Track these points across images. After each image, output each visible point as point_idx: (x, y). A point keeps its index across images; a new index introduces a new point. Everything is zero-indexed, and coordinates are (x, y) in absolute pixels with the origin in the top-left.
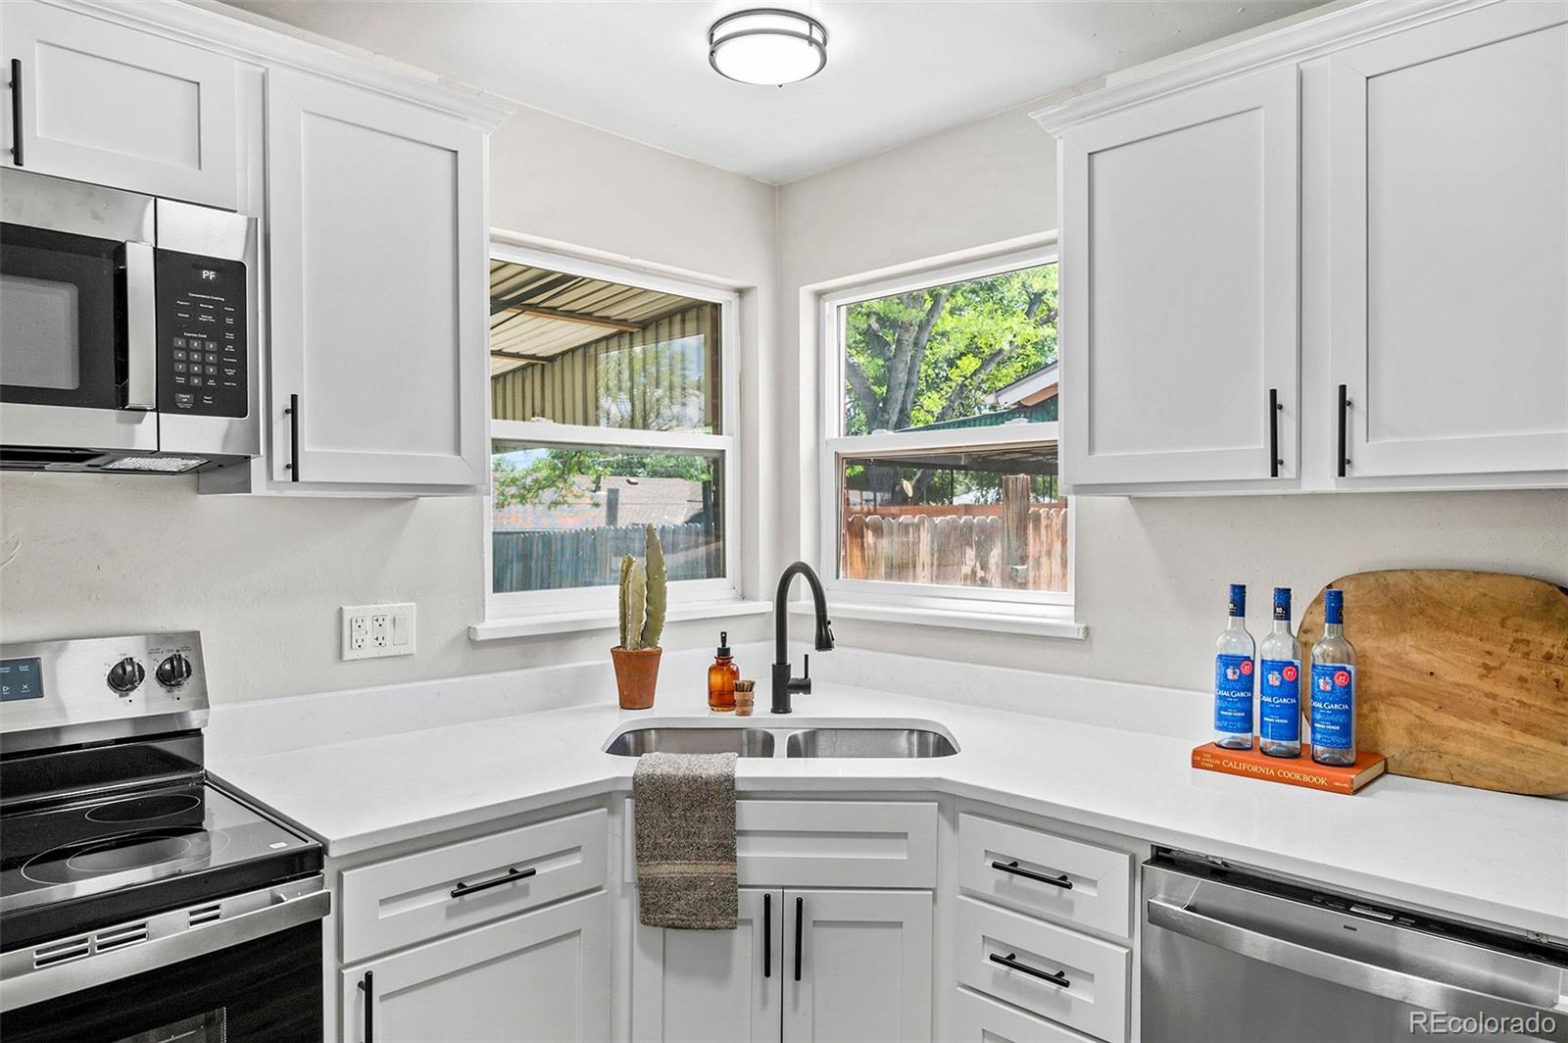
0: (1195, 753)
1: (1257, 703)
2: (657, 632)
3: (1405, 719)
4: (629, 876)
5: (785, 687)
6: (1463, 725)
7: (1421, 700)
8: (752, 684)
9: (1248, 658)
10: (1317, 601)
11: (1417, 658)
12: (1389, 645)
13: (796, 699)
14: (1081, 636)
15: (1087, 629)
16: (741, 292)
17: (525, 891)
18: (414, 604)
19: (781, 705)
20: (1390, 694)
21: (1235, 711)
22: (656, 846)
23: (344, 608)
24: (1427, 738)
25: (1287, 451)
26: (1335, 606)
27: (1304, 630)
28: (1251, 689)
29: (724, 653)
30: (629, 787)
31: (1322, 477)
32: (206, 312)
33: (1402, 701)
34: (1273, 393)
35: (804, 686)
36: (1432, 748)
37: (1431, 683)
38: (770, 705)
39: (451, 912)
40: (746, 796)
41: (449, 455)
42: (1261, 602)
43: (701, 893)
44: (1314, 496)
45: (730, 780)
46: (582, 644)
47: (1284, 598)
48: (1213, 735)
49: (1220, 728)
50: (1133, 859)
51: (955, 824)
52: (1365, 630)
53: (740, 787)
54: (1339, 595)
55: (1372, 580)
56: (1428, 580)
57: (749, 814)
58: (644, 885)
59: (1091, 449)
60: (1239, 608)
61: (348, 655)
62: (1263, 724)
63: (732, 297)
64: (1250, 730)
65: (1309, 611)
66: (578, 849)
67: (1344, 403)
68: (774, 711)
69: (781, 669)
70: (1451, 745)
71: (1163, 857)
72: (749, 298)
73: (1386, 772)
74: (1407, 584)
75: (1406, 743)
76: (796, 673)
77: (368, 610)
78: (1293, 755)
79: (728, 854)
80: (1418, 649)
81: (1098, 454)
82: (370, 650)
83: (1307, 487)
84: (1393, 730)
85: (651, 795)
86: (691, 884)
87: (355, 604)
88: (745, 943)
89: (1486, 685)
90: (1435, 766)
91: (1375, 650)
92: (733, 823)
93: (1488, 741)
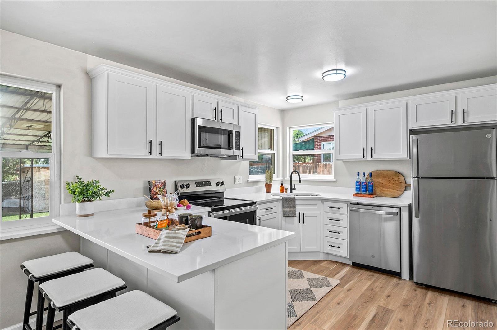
0: (353, 194)
1: (361, 187)
2: (272, 181)
3: (379, 189)
4: (281, 210)
5: (292, 189)
6: (386, 189)
7: (381, 187)
8: (287, 189)
9: (360, 182)
10: (368, 175)
11: (381, 181)
12: (378, 180)
13: (293, 191)
14: (335, 181)
15: (336, 180)
16: (277, 128)
17: (271, 211)
18: (241, 176)
19: (291, 192)
20: (378, 186)
21: (358, 189)
22: (285, 206)
23: (234, 176)
24: (382, 191)
25: (365, 155)
26: (371, 175)
27: (367, 178)
28: (360, 186)
29: (282, 184)
30: (282, 199)
31: (369, 158)
32: (237, 138)
33: (379, 187)
34: (363, 148)
35: (295, 189)
36: (383, 193)
37: (382, 184)
38: (289, 192)
39: (266, 212)
40: (297, 200)
41: (254, 155)
42: (362, 175)
43: (291, 212)
44: (368, 161)
45: (295, 198)
46: (260, 183)
47: (364, 174)
48: (355, 192)
49: (356, 191)
50: (348, 204)
51: (323, 203)
52: (374, 178)
53: (296, 199)
54: (371, 173)
55: (375, 172)
56: (382, 171)
57: (297, 202)
58: (283, 212)
59: (339, 154)
60: (359, 175)
61: (235, 183)
62: (362, 190)
63: (276, 128)
64: (360, 191)
65: (368, 176)
66: (276, 206)
67: (372, 149)
68: (290, 192)
69: (291, 186)
70: (385, 192)
71: (351, 203)
72: (279, 129)
73: (377, 196)
74: (379, 172)
75: (380, 192)
76: (293, 187)
77: (237, 177)
78: (365, 194)
79: (295, 207)
80: (381, 180)
82: (237, 183)
83: (367, 160)
84: (378, 191)
85: (285, 200)
86: (290, 211)
88: (296, 219)
89: (389, 184)
90: (383, 195)
91: (376, 180)
92: (295, 203)
93: (389, 191)
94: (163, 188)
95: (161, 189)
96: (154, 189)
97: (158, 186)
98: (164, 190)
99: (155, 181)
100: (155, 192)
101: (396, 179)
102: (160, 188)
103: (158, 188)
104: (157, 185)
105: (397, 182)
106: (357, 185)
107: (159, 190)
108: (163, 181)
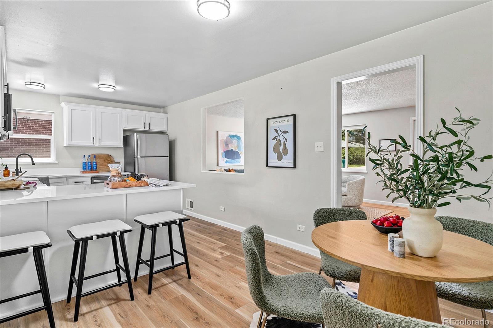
0: (81, 172)
5: (18, 172)
10: (93, 157)
11: (100, 161)
14: (57, 163)
25: (95, 143)
27: (92, 160)
29: (7, 168)
31: (98, 145)
34: (94, 137)
35: (21, 172)
37: (100, 164)
42: (87, 157)
48: (82, 170)
52: (98, 159)
53: (49, 178)
54: (96, 155)
59: (72, 141)
67: (100, 139)
69: (17, 170)
70: (102, 169)
81: (73, 141)
83: (96, 146)
89: (105, 163)
90: (100, 171)
91: (98, 161)
92: (49, 182)
93: (104, 168)
101: (109, 159)
105: (110, 162)
106: (83, 165)
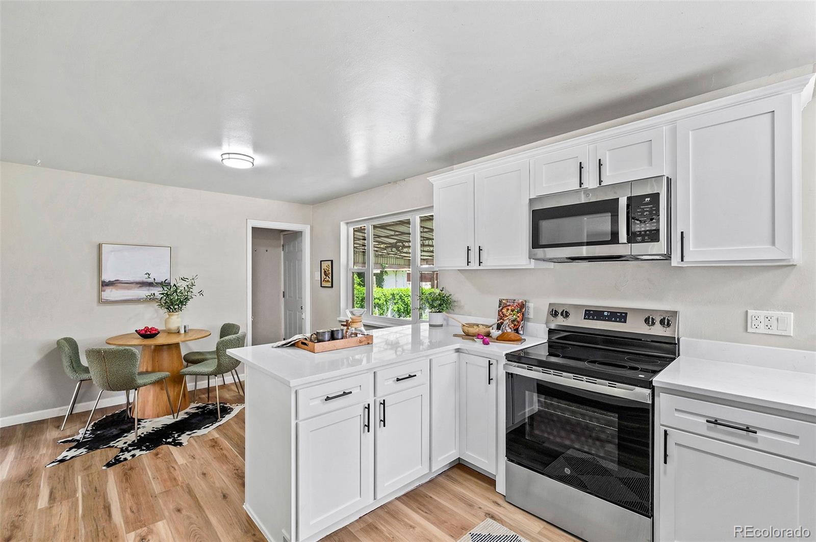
18: (792, 313)
23: (749, 311)
32: (647, 211)
61: (750, 330)
77: (762, 313)
82: (763, 330)
87: (755, 310)
94: (517, 312)
95: (514, 312)
96: (503, 311)
97: (510, 307)
98: (518, 315)
99: (507, 300)
100: (503, 314)
102: (512, 311)
103: (509, 311)
104: (508, 306)
107: (511, 313)
108: (520, 301)
